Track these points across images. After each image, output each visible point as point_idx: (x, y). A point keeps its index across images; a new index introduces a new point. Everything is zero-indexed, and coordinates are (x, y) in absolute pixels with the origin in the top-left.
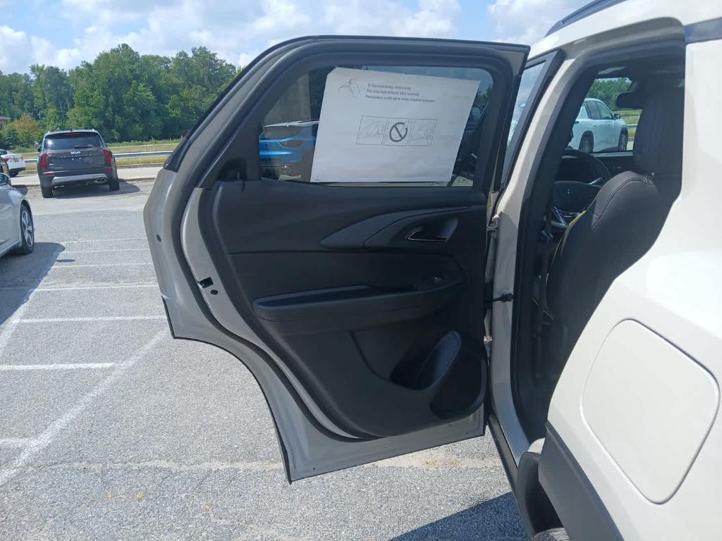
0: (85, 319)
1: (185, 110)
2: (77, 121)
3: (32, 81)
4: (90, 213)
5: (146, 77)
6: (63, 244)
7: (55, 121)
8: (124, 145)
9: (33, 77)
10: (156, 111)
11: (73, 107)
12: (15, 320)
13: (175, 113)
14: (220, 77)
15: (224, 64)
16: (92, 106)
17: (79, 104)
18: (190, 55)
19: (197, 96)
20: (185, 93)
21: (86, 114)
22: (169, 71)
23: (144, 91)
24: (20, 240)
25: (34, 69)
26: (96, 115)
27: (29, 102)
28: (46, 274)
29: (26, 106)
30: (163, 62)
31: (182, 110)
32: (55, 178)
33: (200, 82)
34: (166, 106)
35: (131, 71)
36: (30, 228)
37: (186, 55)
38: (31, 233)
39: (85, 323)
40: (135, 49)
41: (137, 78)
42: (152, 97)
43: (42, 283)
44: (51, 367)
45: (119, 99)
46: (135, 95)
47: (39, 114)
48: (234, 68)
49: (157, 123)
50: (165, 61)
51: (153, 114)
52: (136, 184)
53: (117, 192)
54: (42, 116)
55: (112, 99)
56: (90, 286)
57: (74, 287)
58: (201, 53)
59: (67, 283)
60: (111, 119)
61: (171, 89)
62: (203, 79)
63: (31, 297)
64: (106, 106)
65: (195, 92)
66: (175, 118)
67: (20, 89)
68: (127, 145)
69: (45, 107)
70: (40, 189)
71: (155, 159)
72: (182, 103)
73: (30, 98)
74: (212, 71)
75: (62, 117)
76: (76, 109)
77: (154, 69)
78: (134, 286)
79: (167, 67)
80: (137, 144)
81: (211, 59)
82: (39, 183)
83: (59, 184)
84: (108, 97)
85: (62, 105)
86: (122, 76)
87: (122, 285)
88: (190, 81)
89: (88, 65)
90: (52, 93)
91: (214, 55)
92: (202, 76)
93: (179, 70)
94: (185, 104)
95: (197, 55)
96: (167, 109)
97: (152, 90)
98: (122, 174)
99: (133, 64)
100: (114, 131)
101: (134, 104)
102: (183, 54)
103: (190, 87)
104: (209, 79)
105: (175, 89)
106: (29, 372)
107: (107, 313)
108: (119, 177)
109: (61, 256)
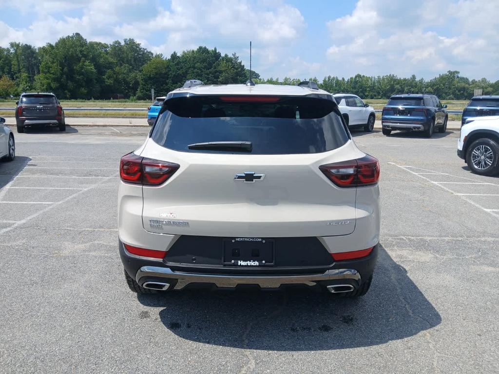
0: (41, 188)
1: (117, 80)
2: (41, 83)
3: (11, 53)
4: (46, 143)
5: (91, 56)
6: (30, 157)
7: (26, 82)
8: (72, 102)
9: (12, 51)
10: (96, 79)
11: (39, 73)
12: (8, 187)
13: (109, 82)
14: (142, 59)
15: (146, 51)
16: (52, 74)
17: (43, 72)
18: (123, 43)
19: (125, 71)
20: (117, 69)
21: (47, 79)
22: (107, 53)
23: (89, 66)
24: (8, 153)
25: (12, 45)
26: (55, 80)
27: (8, 67)
28: (22, 170)
29: (6, 70)
30: (104, 47)
31: (115, 80)
32: (26, 121)
33: (128, 62)
34: (104, 77)
35: (81, 51)
36: (13, 147)
37: (119, 43)
38: (13, 150)
39: (41, 189)
40: (84, 37)
41: (85, 56)
42: (95, 71)
43: (19, 174)
44: (26, 203)
45: (71, 71)
46: (82, 68)
47: (15, 77)
48: (152, 54)
49: (97, 88)
50: (105, 46)
51: (95, 81)
52: (76, 128)
53: (64, 132)
54: (17, 77)
55: (66, 69)
56: (44, 176)
57: (36, 176)
58: (130, 43)
59: (32, 174)
60: (65, 84)
61: (107, 65)
62: (130, 60)
63: (15, 179)
64: (62, 75)
65: (124, 69)
66: (109, 85)
67: (3, 58)
68: (74, 102)
69: (19, 71)
70: (16, 128)
71: (91, 113)
72: (115, 76)
73: (9, 65)
74: (137, 55)
75: (31, 79)
76: (41, 75)
77: (97, 51)
78: (66, 177)
79: (106, 51)
80: (82, 102)
81: (137, 47)
82: (16, 123)
83: (28, 125)
84: (63, 68)
85: (32, 71)
86: (74, 55)
87: (60, 176)
88: (122, 61)
89: (51, 46)
90: (25, 62)
91: (139, 44)
92: (130, 58)
93: (114, 53)
94: (117, 76)
95: (127, 44)
96: (104, 79)
97: (95, 65)
98: (68, 121)
99: (83, 47)
100: (66, 91)
101: (82, 74)
102: (118, 43)
103: (121, 65)
104: (135, 61)
105: (110, 66)
106: (16, 204)
107: (51, 186)
108: (66, 123)
109: (29, 163)
